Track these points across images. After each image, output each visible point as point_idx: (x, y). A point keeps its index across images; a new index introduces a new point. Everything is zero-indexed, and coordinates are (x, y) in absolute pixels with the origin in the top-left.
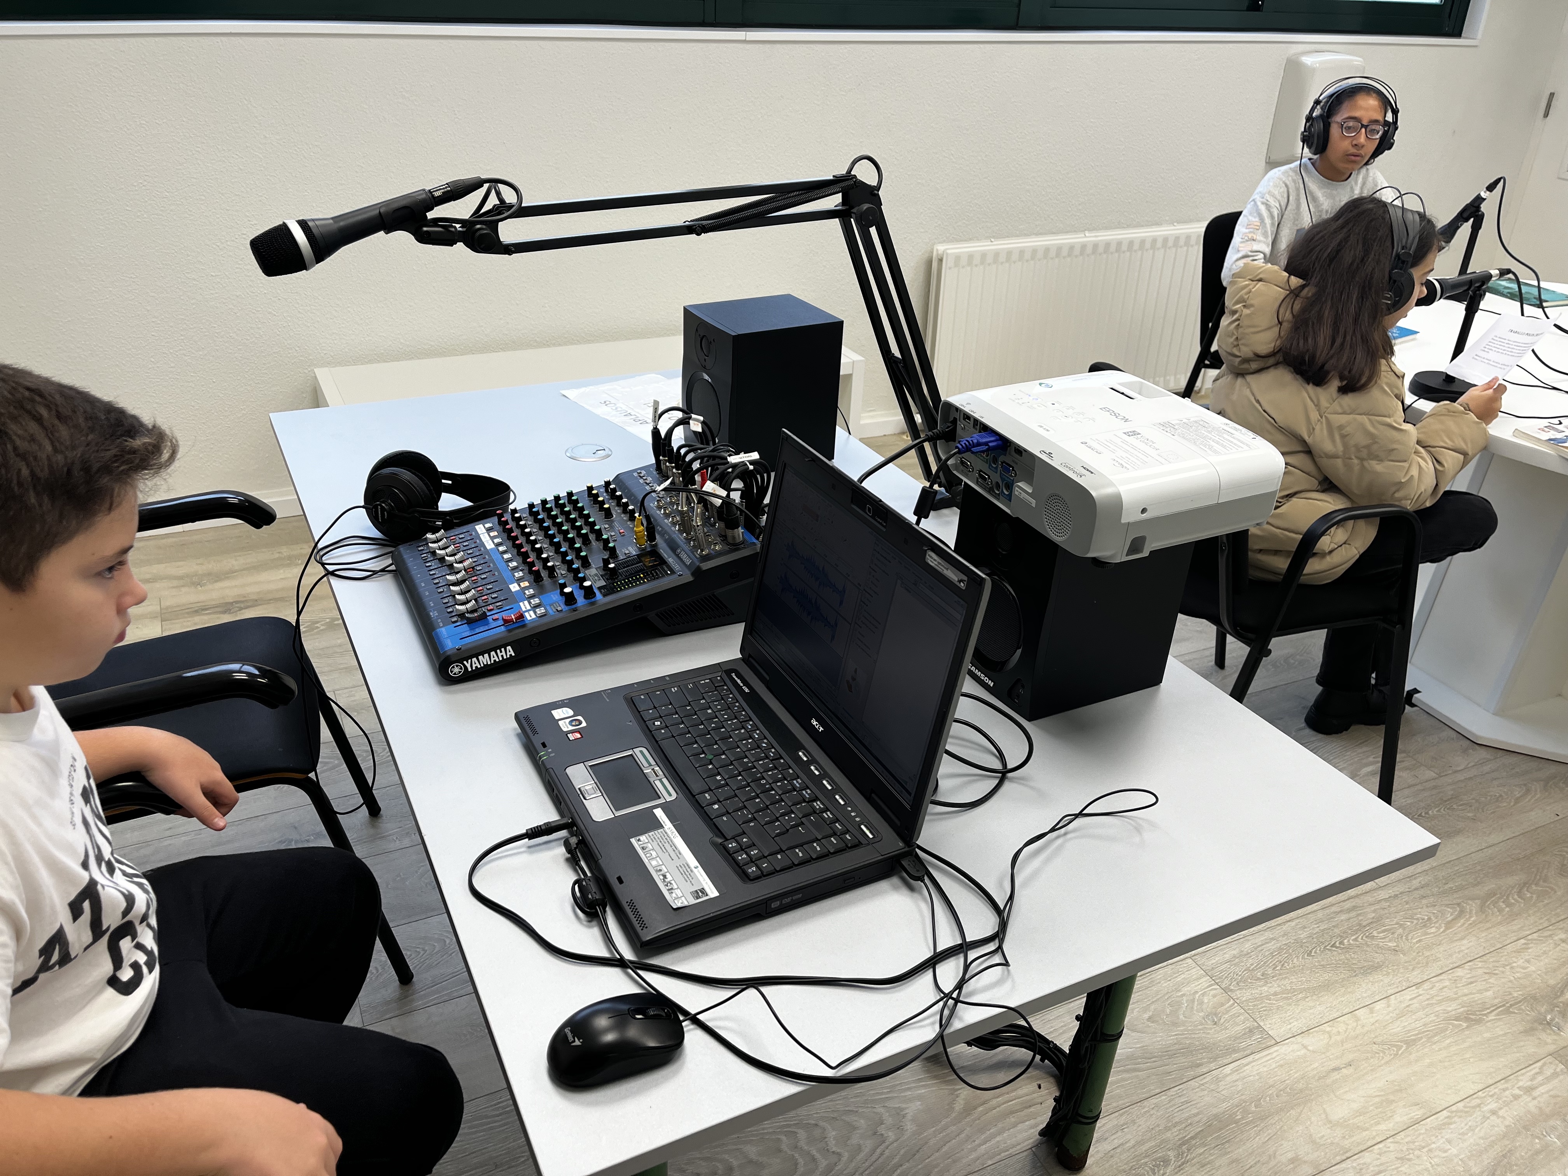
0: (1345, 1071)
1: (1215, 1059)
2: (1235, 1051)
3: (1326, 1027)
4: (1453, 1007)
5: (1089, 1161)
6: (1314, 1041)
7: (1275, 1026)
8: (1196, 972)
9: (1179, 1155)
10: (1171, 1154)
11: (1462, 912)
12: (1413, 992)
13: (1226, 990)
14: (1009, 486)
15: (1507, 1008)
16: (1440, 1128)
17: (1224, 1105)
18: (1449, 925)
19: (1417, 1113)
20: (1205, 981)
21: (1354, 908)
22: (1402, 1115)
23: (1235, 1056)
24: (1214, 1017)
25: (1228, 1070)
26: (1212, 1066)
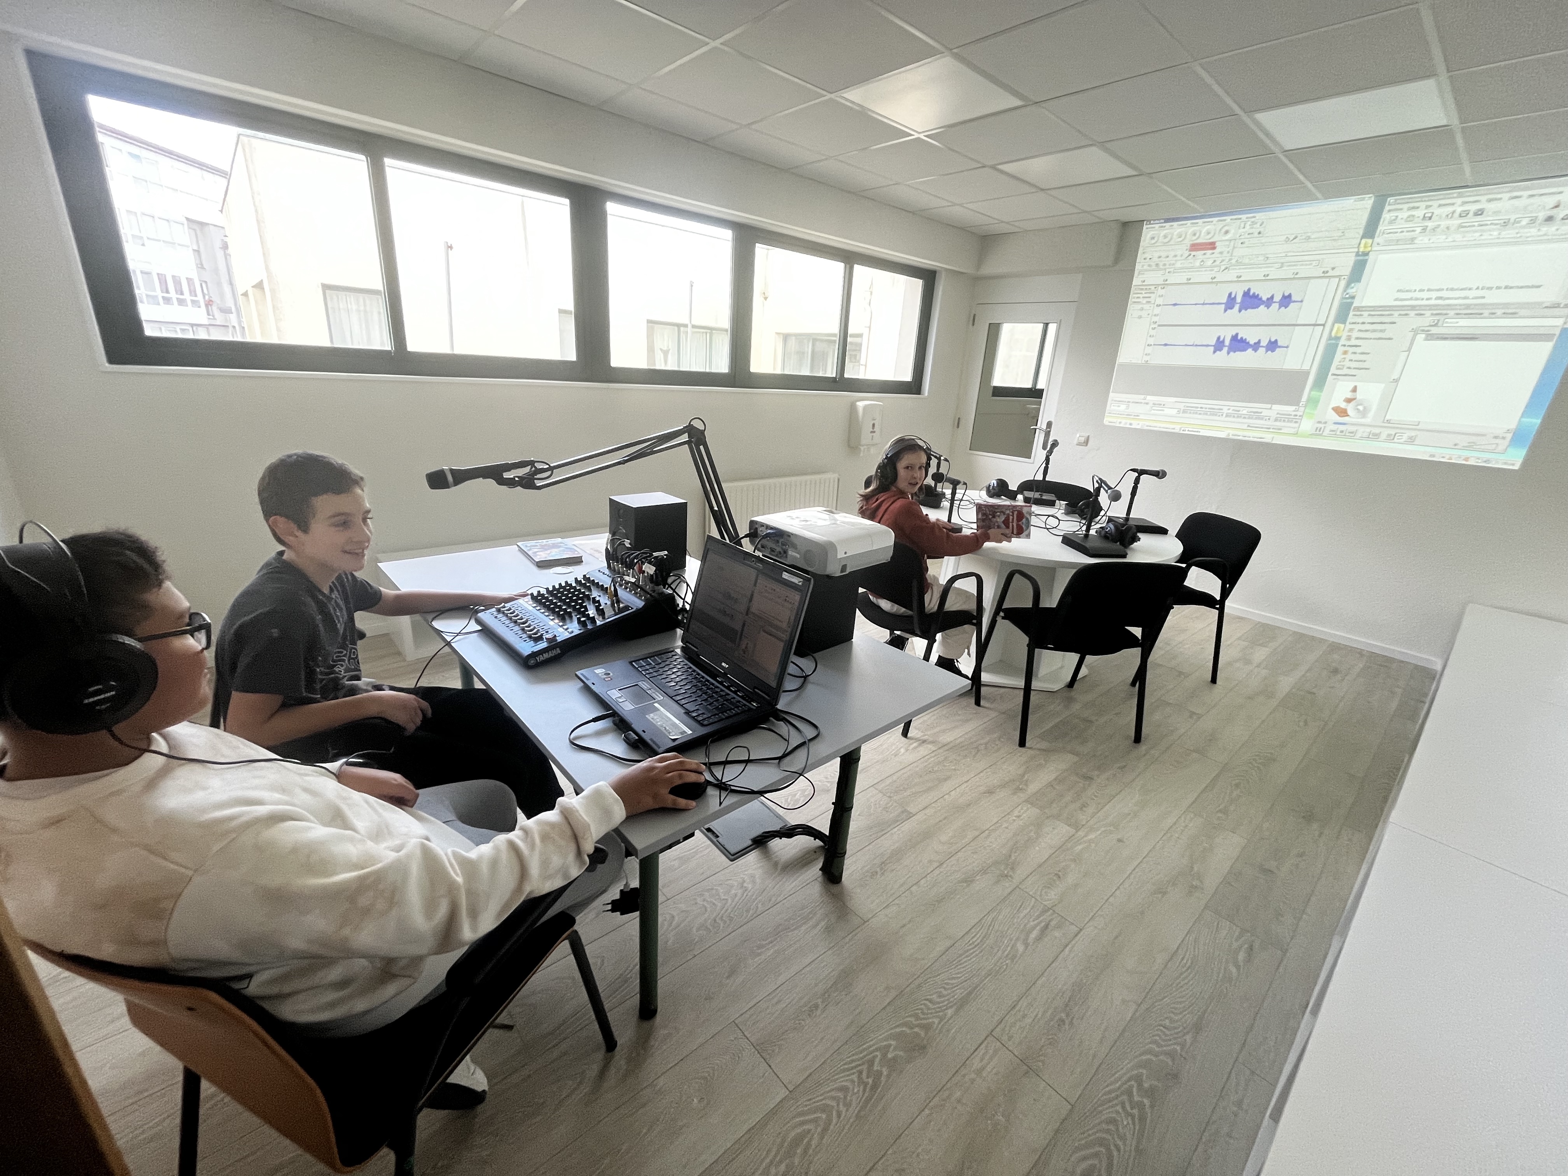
0: (944, 821)
1: (890, 826)
2: (897, 821)
3: (933, 805)
4: (982, 789)
5: (843, 879)
6: (929, 811)
7: (912, 809)
8: (875, 792)
9: (881, 869)
10: (878, 870)
11: (978, 751)
12: (965, 785)
13: (890, 797)
14: (785, 552)
15: (1003, 786)
16: (987, 838)
17: (897, 845)
18: (974, 756)
19: (977, 833)
20: (880, 795)
21: (935, 755)
22: (970, 835)
23: (898, 823)
24: (885, 809)
25: (895, 830)
26: (889, 829)
